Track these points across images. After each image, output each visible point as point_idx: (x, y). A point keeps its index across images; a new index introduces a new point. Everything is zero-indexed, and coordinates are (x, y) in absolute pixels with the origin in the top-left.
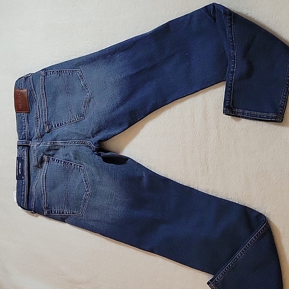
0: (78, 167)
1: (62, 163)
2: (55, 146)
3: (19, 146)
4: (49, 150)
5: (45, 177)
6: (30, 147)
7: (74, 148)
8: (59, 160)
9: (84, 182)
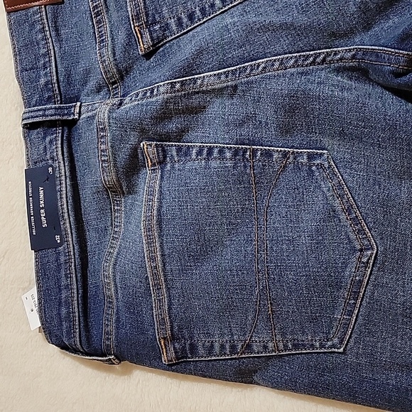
0: (304, 160)
1: (228, 155)
2: (188, 96)
3: (29, 127)
4: (164, 114)
5: (160, 222)
6: (75, 122)
7: (281, 86)
8: (210, 150)
9: (343, 216)
